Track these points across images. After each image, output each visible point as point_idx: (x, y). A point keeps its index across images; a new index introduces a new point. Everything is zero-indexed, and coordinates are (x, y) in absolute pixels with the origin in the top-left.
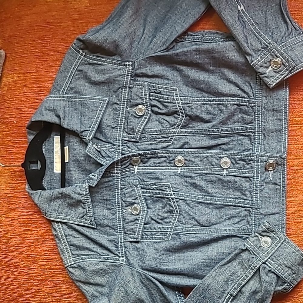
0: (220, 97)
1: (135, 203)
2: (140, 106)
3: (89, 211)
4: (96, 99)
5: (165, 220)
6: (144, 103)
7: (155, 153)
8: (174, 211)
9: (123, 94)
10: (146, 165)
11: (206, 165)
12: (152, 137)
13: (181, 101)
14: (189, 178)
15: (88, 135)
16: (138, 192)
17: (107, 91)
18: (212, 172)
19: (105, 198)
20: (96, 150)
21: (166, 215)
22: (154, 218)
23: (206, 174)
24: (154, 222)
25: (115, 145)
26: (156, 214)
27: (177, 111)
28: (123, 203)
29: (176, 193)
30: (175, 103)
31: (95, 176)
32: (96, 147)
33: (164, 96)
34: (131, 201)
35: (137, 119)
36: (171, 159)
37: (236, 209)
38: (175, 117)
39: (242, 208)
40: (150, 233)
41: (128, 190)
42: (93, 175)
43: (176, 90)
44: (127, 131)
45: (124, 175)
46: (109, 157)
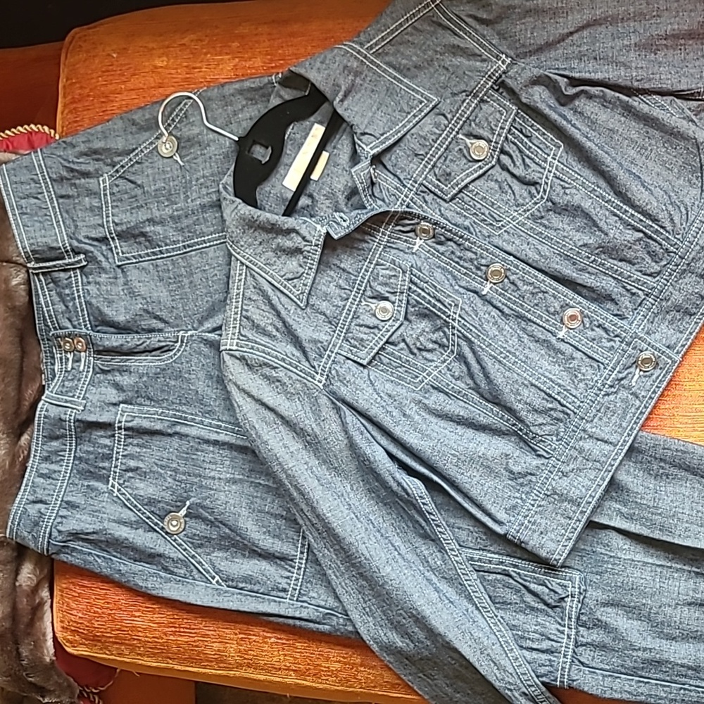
0: (625, 204)
1: (386, 299)
2: (483, 143)
3: (307, 274)
4: (417, 92)
5: (424, 353)
6: (491, 141)
7: (461, 237)
8: (448, 347)
9: (465, 104)
10: (439, 247)
11: (537, 305)
12: (475, 205)
13: (557, 169)
14: (498, 311)
15: (372, 145)
16: (403, 283)
17: (441, 87)
18: (541, 323)
19: (342, 266)
20: (371, 177)
21: (431, 346)
22: (408, 340)
23: (530, 320)
24: (405, 347)
25: (405, 186)
26: (414, 336)
27: (538, 183)
28: (368, 288)
29: (463, 321)
30: (545, 169)
31: (344, 221)
32: (372, 171)
33: (533, 147)
34: (383, 292)
35: (465, 161)
36: (483, 262)
37: (548, 401)
38: (530, 192)
39: (559, 406)
40: (388, 361)
41: (388, 272)
42: (341, 218)
43: (559, 147)
44: (437, 172)
45: (393, 243)
46: (383, 200)
